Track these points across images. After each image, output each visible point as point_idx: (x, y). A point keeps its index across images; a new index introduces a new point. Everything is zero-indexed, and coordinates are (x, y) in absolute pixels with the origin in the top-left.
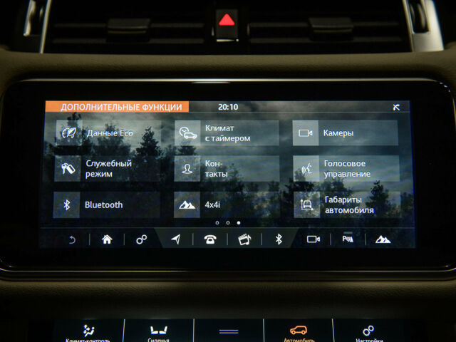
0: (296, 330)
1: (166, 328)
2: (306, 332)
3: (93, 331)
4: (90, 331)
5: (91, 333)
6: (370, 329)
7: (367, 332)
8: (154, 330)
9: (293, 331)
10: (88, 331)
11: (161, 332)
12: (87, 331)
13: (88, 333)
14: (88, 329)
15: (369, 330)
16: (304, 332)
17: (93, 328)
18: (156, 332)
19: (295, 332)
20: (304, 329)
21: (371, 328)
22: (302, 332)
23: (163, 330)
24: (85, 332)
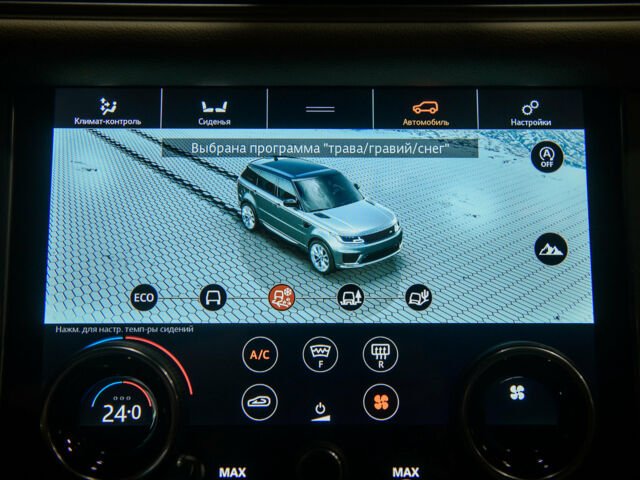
0: (422, 108)
1: (225, 104)
2: (436, 110)
3: (114, 108)
4: (110, 107)
5: (113, 110)
6: (533, 106)
7: (527, 110)
8: (207, 107)
9: (417, 109)
10: (108, 107)
11: (218, 110)
12: (106, 107)
13: (107, 110)
14: (108, 104)
15: (531, 107)
16: (433, 111)
17: (115, 103)
18: (211, 110)
19: (420, 111)
20: (434, 106)
21: (534, 104)
22: (430, 111)
23: (221, 107)
24: (103, 108)
